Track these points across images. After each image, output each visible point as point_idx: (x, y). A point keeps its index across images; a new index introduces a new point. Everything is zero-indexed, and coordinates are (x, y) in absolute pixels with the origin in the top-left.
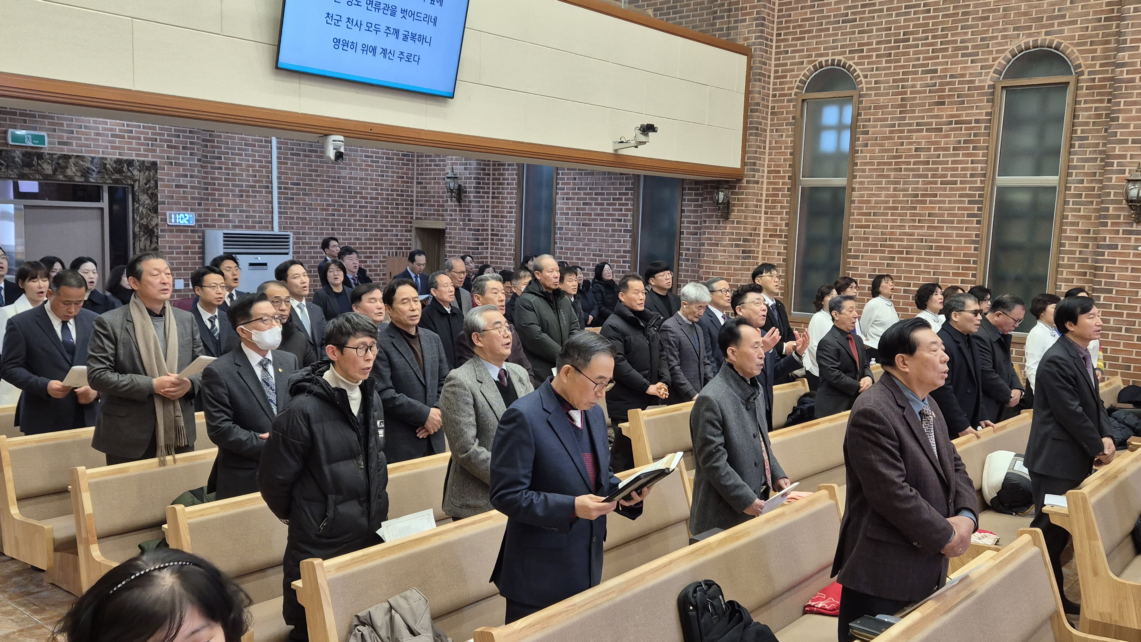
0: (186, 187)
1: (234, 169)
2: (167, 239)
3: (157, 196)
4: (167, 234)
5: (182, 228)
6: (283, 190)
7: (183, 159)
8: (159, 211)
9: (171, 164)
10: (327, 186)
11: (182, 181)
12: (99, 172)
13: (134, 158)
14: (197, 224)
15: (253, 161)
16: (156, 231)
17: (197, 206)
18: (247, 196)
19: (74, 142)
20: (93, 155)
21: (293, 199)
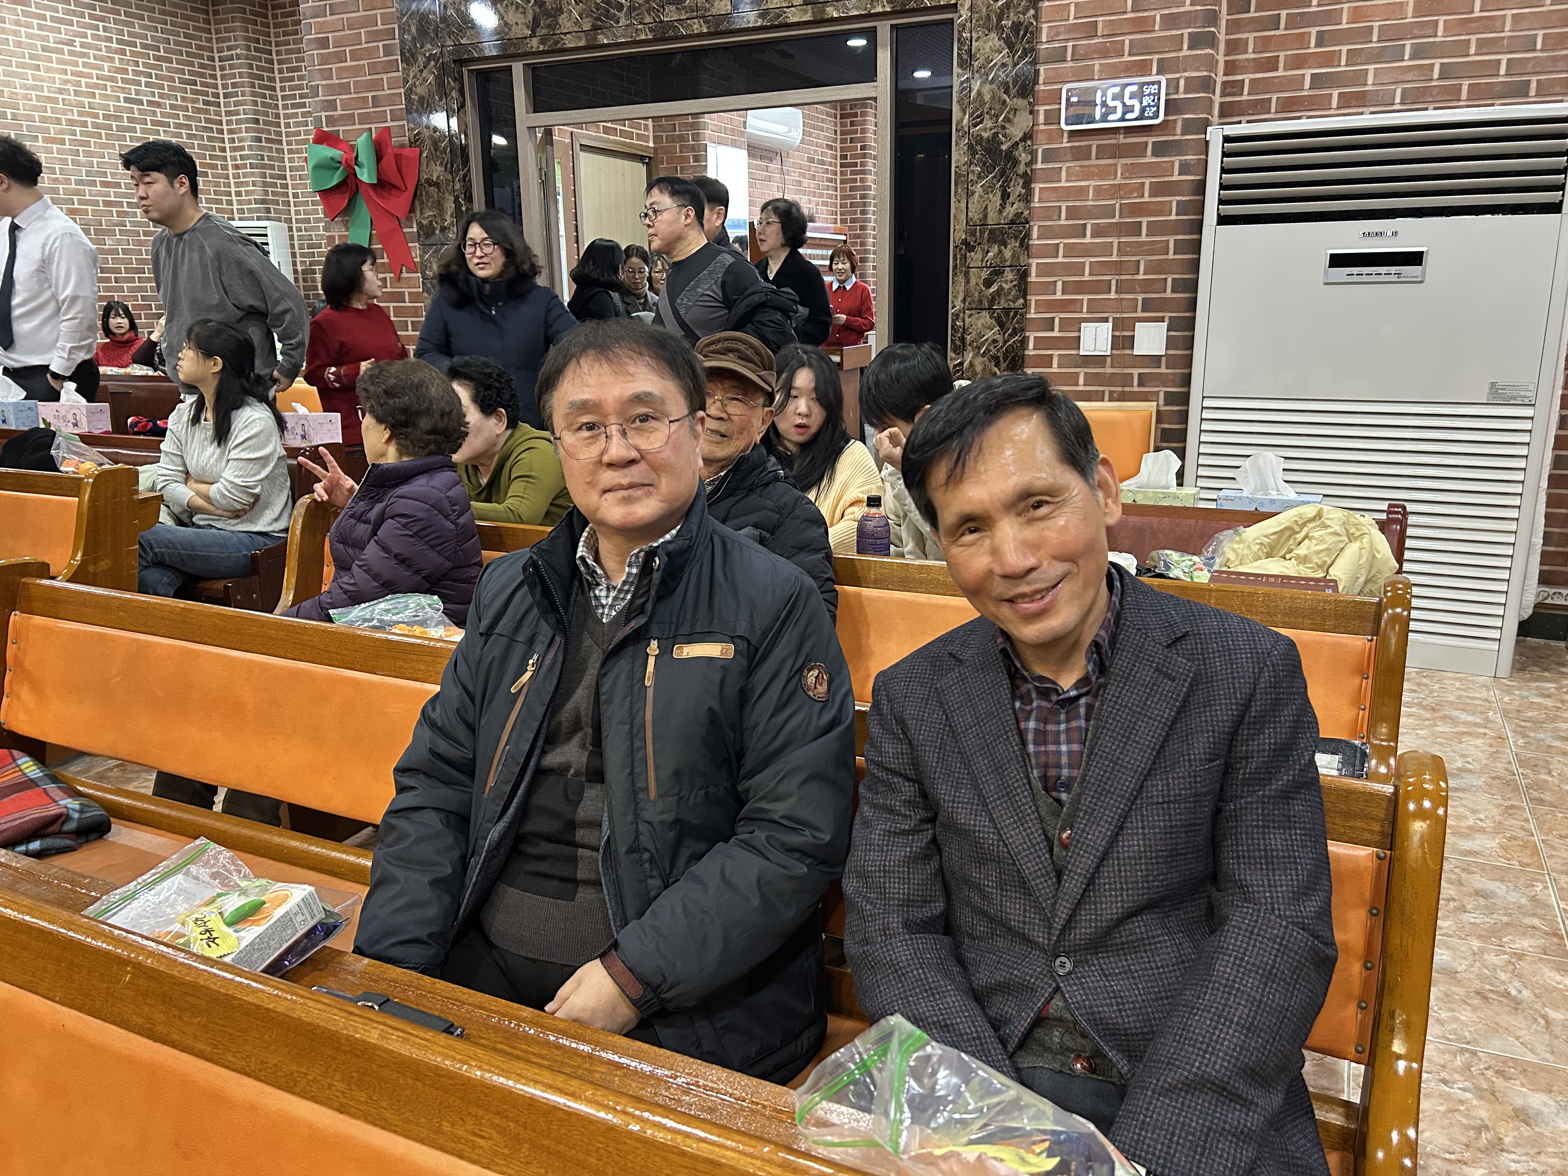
2: (1063, 184)
3: (1038, 30)
4: (1064, 166)
5: (1121, 140)
8: (1041, 87)
14: (1179, 119)
16: (1024, 158)
17: (1185, 51)
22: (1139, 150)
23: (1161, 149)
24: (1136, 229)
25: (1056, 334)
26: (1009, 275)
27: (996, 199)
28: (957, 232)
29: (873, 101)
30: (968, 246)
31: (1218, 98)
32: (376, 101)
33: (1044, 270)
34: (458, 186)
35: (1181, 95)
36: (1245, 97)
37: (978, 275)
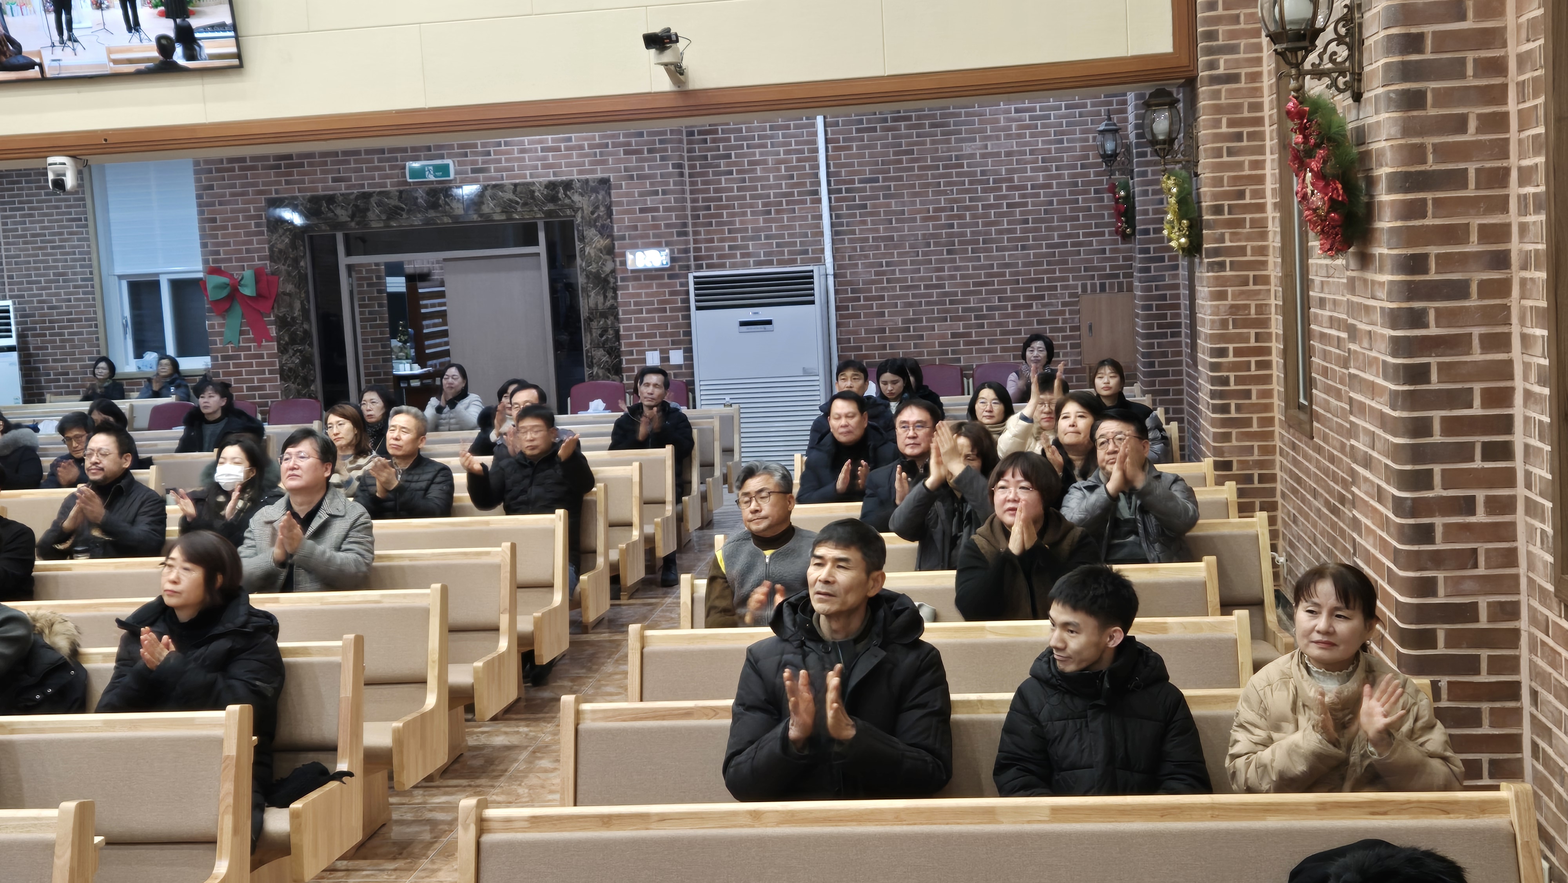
0: (656, 209)
1: (754, 171)
2: (631, 291)
3: (612, 228)
4: (630, 284)
5: (654, 273)
6: (844, 194)
7: (650, 168)
8: (617, 250)
9: (631, 177)
10: (934, 177)
11: (649, 202)
12: (525, 204)
13: (575, 177)
14: (677, 265)
15: (787, 152)
16: (612, 280)
17: (675, 238)
18: (778, 212)
19: (492, 166)
20: (517, 181)
21: (865, 206)
22: (661, 277)
23: (671, 277)
24: (665, 310)
25: (635, 357)
26: (611, 332)
27: (601, 299)
28: (584, 313)
29: (538, 254)
30: (590, 319)
31: (692, 254)
32: (248, 251)
33: (626, 329)
34: (303, 295)
35: (676, 255)
36: (703, 253)
37: (596, 333)
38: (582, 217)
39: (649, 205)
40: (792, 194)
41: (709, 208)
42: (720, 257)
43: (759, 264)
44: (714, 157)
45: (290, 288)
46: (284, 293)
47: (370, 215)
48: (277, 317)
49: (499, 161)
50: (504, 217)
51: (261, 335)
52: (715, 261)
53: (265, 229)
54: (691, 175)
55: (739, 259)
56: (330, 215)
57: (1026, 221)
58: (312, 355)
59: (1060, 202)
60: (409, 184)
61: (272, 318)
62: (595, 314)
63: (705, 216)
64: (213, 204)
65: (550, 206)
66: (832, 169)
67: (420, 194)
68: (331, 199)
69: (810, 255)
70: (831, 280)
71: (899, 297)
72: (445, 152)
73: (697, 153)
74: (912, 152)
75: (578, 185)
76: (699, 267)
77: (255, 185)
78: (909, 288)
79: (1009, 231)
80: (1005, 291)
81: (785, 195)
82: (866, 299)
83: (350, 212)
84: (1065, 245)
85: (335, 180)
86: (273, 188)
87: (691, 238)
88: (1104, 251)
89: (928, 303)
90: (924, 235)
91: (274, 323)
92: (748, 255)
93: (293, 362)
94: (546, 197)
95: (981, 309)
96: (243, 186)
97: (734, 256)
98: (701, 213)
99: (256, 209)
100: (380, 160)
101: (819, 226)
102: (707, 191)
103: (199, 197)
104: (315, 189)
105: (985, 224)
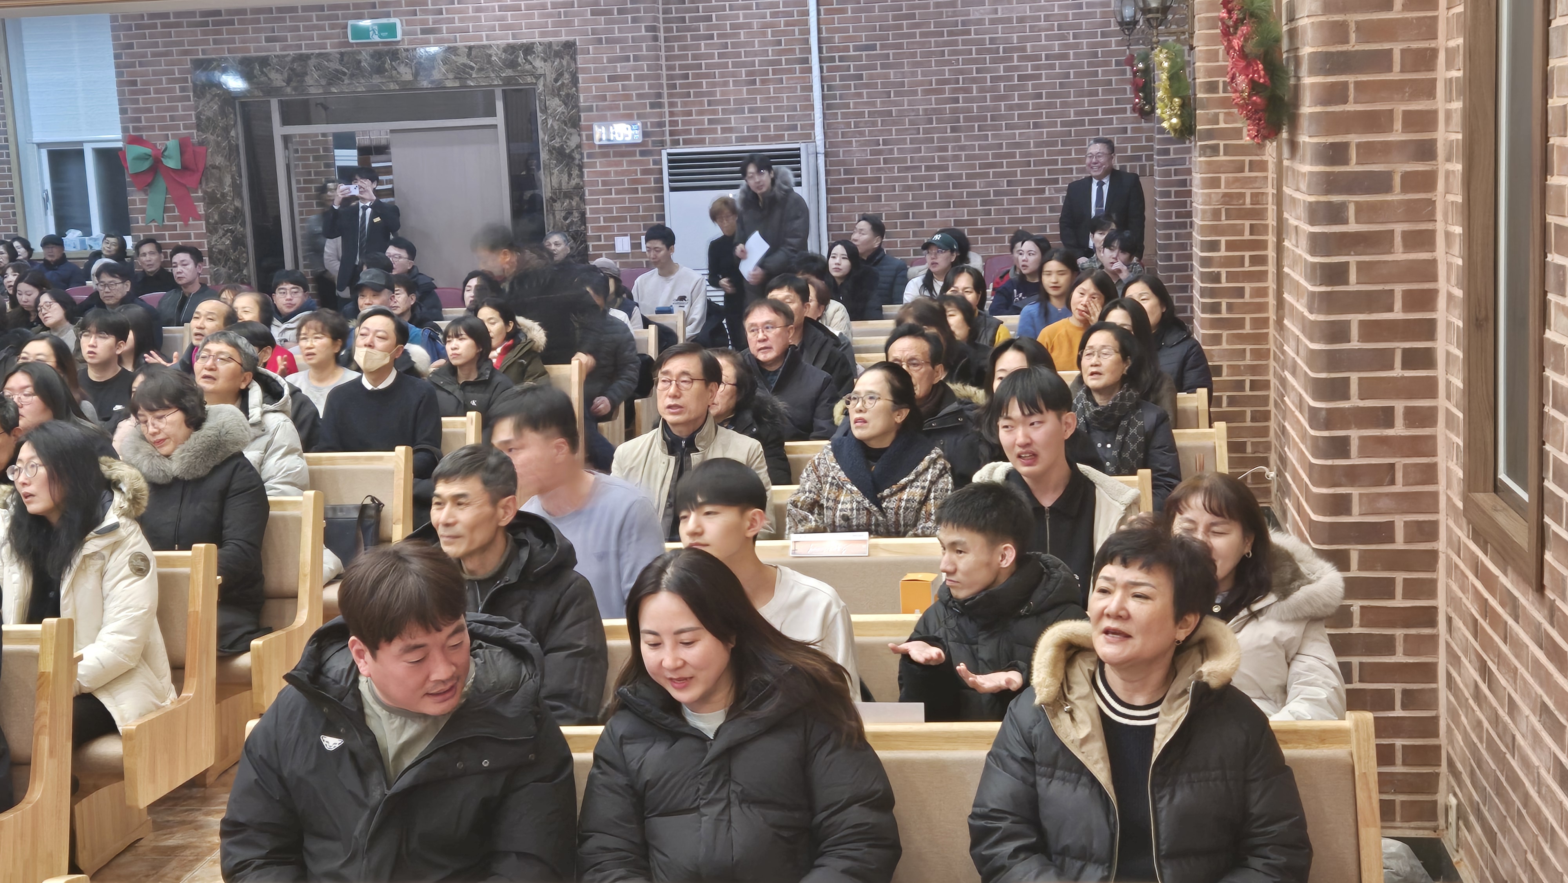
0: (627, 77)
1: (737, 35)
2: (598, 169)
3: (578, 98)
4: (598, 161)
5: (624, 149)
6: (837, 63)
7: (620, 30)
8: (583, 123)
9: (600, 41)
10: (937, 45)
11: (620, 68)
12: (481, 70)
13: (537, 40)
14: (650, 140)
15: (773, 15)
16: (577, 156)
17: (648, 110)
18: (763, 82)
19: (444, 26)
20: (472, 44)
21: (860, 77)
22: (633, 154)
23: (643, 153)
24: (636, 191)
25: (603, 243)
26: (576, 214)
27: (565, 177)
28: (546, 193)
29: (495, 126)
30: (553, 200)
31: (667, 128)
32: (172, 118)
33: (593, 211)
34: (234, 168)
35: (649, 129)
36: (680, 127)
37: (559, 215)
38: (544, 85)
39: (619, 72)
40: (779, 62)
41: (686, 77)
42: (699, 132)
43: (741, 140)
44: (692, 19)
45: (219, 160)
46: (214, 167)
47: (309, 80)
48: (205, 192)
49: (452, 21)
50: (457, 84)
51: (187, 213)
52: (693, 136)
53: (191, 94)
54: (667, 40)
55: (719, 135)
56: (263, 79)
57: (1040, 96)
58: (244, 236)
59: (1077, 75)
60: (351, 45)
61: (200, 194)
62: (559, 194)
63: (682, 86)
64: (132, 65)
65: (509, 73)
66: (824, 35)
67: (365, 57)
68: (264, 62)
69: (799, 131)
70: (821, 159)
71: (897, 179)
72: (391, 9)
73: (674, 15)
74: (913, 16)
75: (540, 49)
76: (675, 143)
77: (181, 44)
78: (908, 169)
79: (1020, 107)
80: (1014, 174)
81: (772, 63)
82: (861, 181)
83: (286, 75)
84: (1082, 123)
85: (269, 40)
86: (200, 48)
87: (666, 110)
88: (1125, 130)
89: (929, 187)
90: (925, 110)
91: (203, 199)
92: (730, 130)
93: (224, 243)
94: (504, 61)
95: (988, 194)
96: (166, 45)
97: (714, 131)
98: (678, 82)
99: (181, 72)
100: (319, 18)
101: (809, 99)
102: (685, 57)
103: (117, 56)
104: (247, 50)
105: (993, 99)
